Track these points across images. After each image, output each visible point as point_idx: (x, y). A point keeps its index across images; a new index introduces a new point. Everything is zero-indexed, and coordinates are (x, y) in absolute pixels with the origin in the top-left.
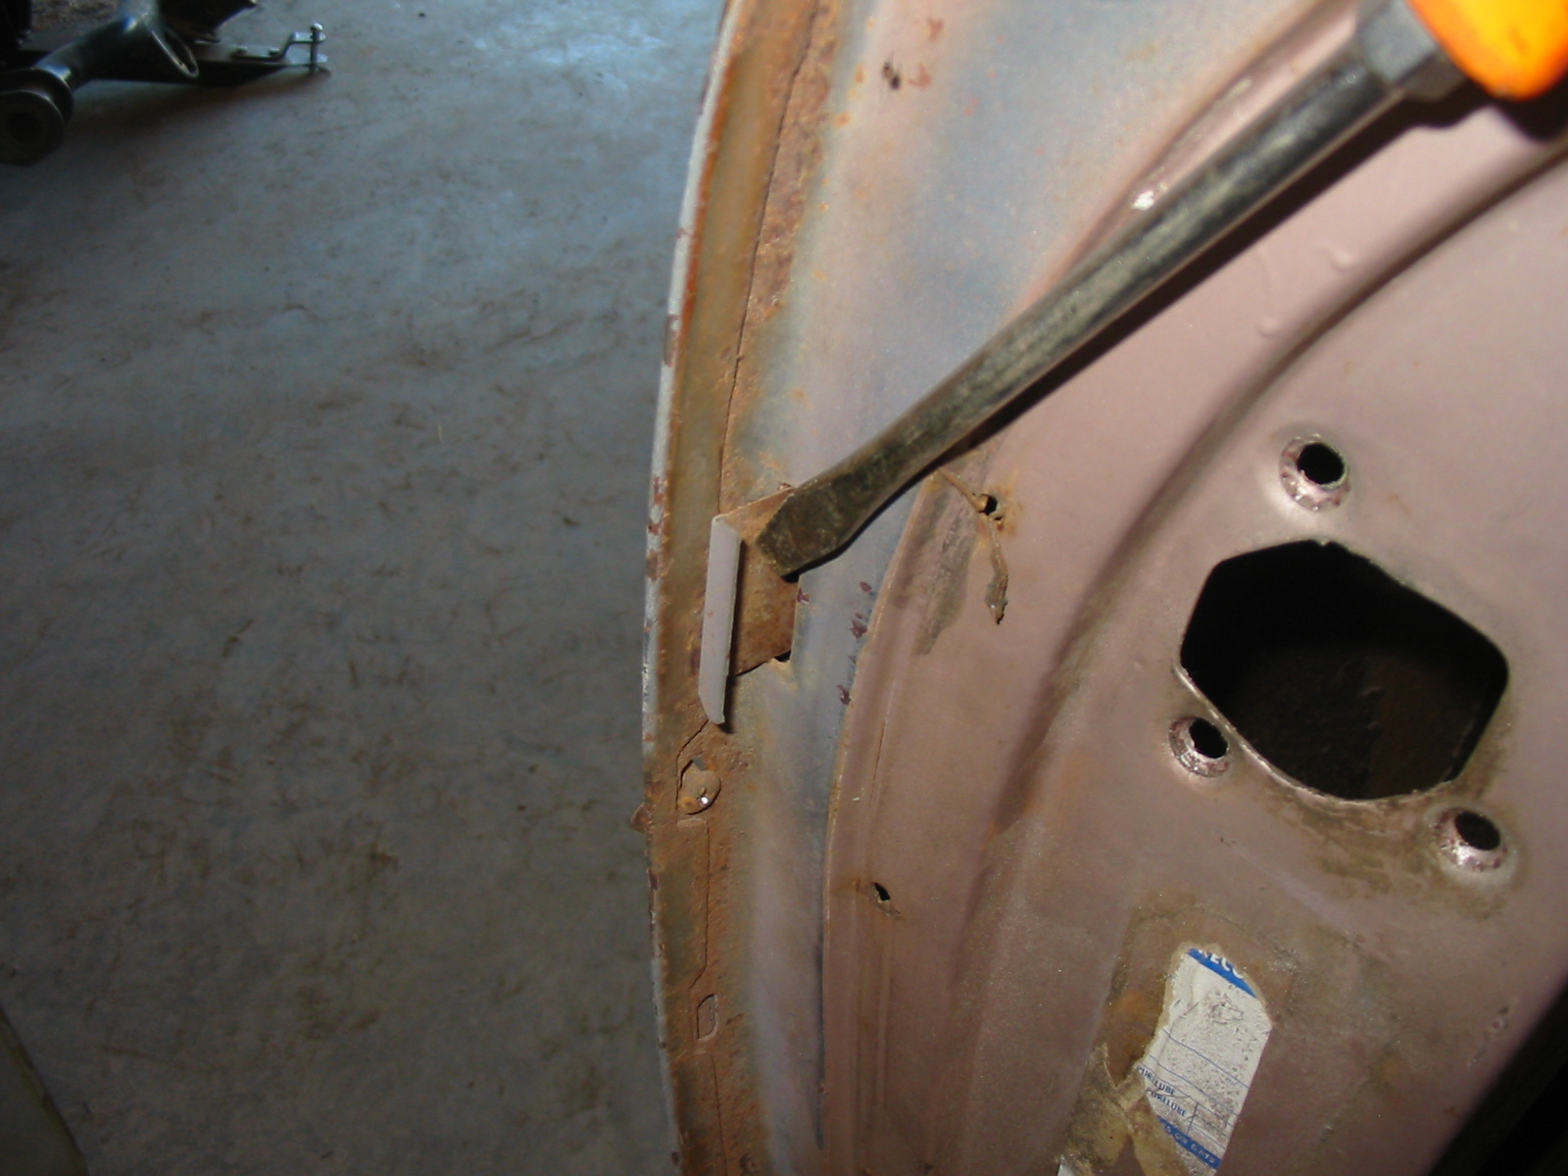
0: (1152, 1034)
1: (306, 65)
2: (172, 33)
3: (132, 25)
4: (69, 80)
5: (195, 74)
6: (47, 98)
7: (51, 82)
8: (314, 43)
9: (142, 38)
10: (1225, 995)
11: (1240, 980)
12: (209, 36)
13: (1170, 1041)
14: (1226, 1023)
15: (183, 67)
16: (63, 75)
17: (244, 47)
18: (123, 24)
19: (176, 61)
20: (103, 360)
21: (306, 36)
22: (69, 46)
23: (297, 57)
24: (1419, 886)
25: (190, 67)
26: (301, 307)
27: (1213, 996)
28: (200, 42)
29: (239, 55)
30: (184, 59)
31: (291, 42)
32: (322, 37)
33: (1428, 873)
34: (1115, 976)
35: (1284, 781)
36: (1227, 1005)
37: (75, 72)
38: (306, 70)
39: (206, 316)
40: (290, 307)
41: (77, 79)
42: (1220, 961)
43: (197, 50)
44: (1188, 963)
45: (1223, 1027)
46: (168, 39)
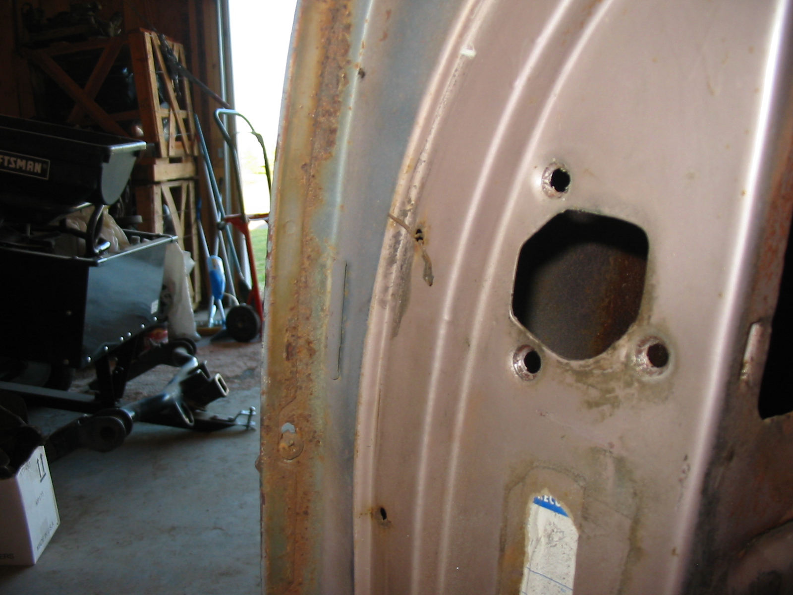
0: (522, 574)
1: (244, 425)
2: (185, 405)
3: (167, 397)
4: (133, 417)
5: (192, 424)
6: (121, 422)
7: (124, 416)
8: (250, 416)
9: (171, 405)
10: (554, 524)
11: (559, 507)
12: (202, 409)
13: (531, 573)
14: (556, 545)
15: (187, 420)
16: (131, 414)
17: (218, 415)
18: (162, 396)
19: (184, 416)
20: (118, 543)
21: (246, 412)
22: (137, 403)
23: (241, 422)
24: (633, 395)
25: (191, 421)
26: (221, 529)
27: (548, 527)
28: (198, 411)
29: (214, 419)
30: (188, 416)
31: (240, 414)
32: (254, 413)
33: (636, 385)
34: (501, 539)
35: (565, 361)
36: (555, 530)
37: (136, 413)
38: (244, 428)
39: (173, 528)
40: (215, 528)
41: (138, 418)
42: (548, 499)
43: (195, 414)
44: (534, 507)
45: (555, 548)
46: (182, 407)
